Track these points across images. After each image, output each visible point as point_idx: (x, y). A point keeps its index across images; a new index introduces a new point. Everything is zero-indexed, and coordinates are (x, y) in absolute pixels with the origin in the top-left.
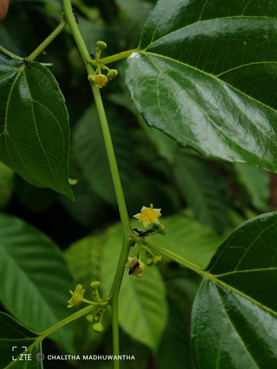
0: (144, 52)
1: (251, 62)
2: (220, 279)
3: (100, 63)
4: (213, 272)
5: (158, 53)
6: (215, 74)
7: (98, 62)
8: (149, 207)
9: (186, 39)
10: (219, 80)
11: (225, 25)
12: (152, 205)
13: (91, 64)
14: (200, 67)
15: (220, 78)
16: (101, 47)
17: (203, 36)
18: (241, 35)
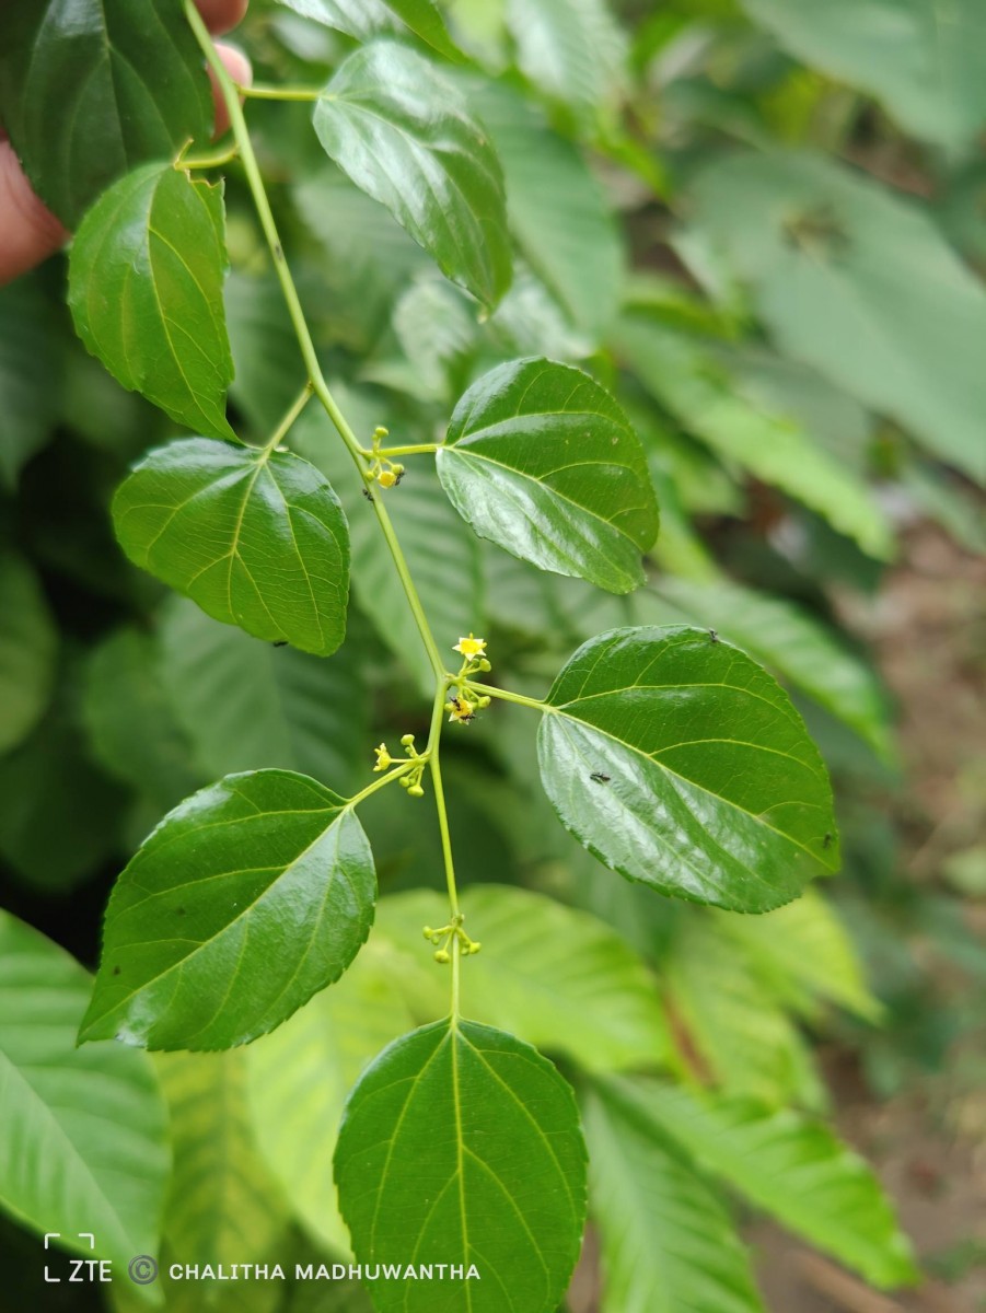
0: (451, 448)
1: (574, 462)
2: (561, 710)
3: (379, 455)
4: (554, 704)
5: (478, 452)
6: (537, 476)
7: (376, 454)
8: (468, 637)
9: (504, 436)
10: (540, 484)
11: (544, 422)
12: (471, 635)
13: (364, 456)
14: (519, 469)
15: (542, 480)
16: (381, 435)
17: (521, 434)
18: (562, 431)
